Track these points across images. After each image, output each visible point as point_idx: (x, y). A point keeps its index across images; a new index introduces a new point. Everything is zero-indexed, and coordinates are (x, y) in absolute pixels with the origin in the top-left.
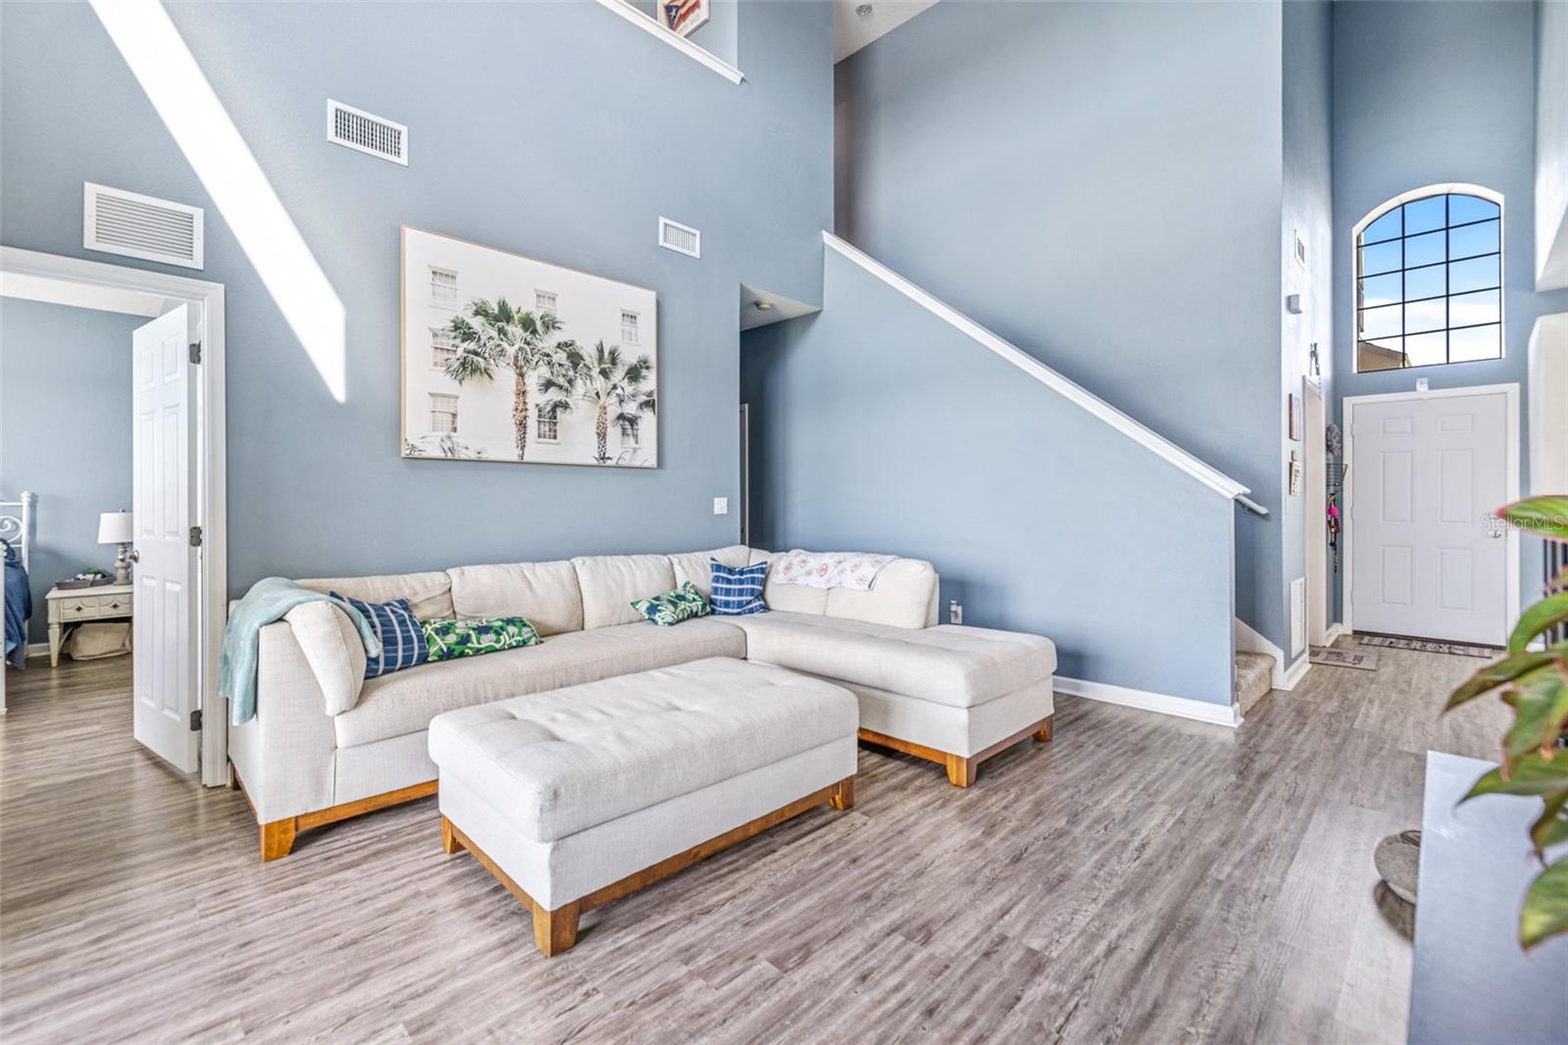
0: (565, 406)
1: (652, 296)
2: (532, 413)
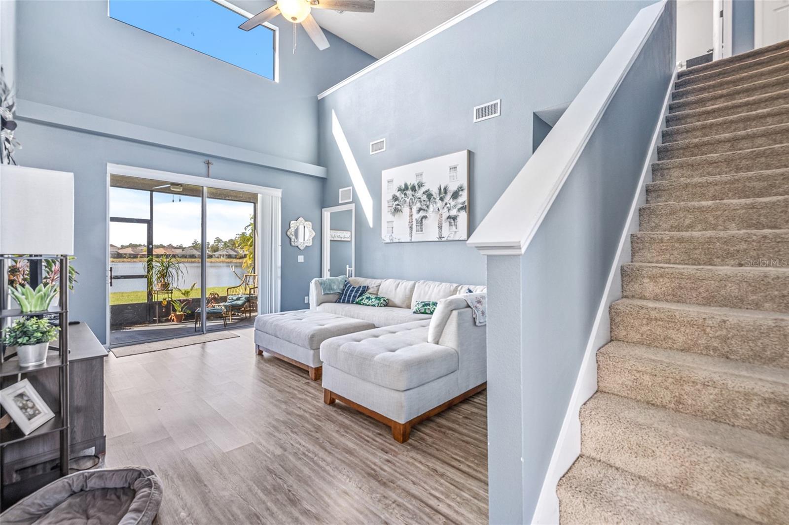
0: (425, 217)
1: (465, 153)
2: (414, 223)
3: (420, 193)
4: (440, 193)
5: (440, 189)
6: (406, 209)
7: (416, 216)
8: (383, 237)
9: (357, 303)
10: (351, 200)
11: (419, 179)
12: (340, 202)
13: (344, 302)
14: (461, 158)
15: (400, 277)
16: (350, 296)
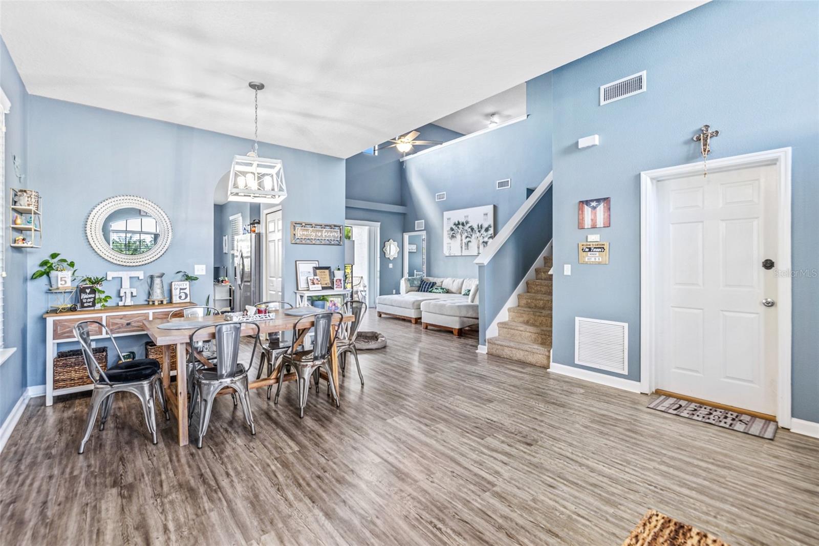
0: (470, 241)
1: (492, 206)
2: (464, 244)
3: (467, 227)
4: (478, 228)
5: (478, 226)
6: (458, 236)
7: (465, 241)
8: (444, 252)
9: (430, 292)
10: (423, 229)
11: (467, 219)
12: (416, 229)
13: (421, 291)
14: (489, 209)
15: (455, 276)
16: (425, 288)
